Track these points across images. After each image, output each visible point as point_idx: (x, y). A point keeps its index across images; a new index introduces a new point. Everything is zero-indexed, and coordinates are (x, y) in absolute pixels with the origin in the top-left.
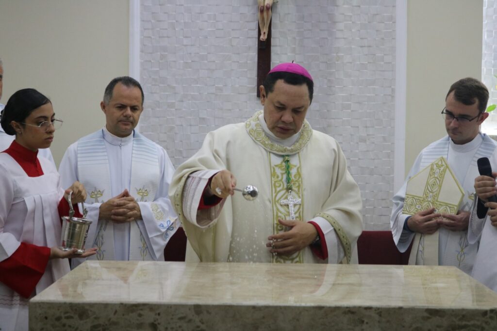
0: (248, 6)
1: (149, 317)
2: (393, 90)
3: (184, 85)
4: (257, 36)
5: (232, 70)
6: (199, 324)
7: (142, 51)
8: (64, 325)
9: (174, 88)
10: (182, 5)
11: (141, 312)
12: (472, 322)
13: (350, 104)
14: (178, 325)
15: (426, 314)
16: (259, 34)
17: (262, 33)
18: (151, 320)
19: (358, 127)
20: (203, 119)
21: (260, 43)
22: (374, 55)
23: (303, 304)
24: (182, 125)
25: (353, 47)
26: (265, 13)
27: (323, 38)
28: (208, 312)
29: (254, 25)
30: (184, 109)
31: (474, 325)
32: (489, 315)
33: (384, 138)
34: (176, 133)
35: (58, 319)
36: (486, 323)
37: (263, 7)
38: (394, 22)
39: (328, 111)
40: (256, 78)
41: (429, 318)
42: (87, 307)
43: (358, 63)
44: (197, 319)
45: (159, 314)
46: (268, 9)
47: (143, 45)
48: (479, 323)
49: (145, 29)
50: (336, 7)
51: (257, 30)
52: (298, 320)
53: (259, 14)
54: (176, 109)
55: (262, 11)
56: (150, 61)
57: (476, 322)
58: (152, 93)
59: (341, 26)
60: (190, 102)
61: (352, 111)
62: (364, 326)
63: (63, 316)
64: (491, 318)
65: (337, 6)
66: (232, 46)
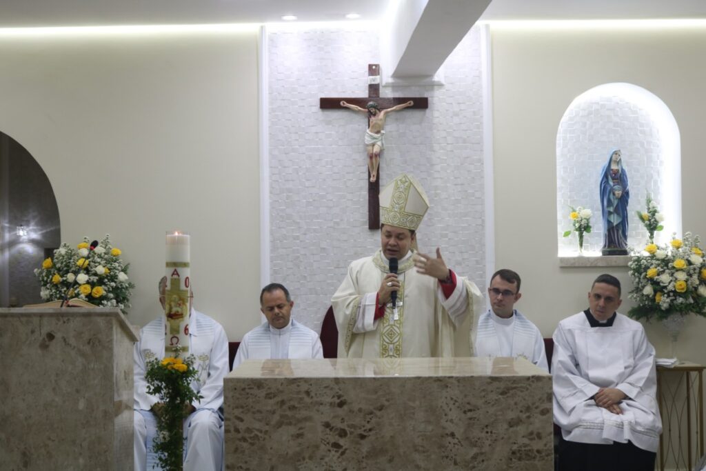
0: (359, 152)
1: (304, 387)
2: (483, 221)
3: (308, 221)
4: (367, 177)
5: (347, 207)
6: (338, 391)
7: (271, 193)
8: (248, 394)
9: (298, 223)
10: (304, 153)
11: (299, 383)
12: (519, 385)
13: (447, 234)
14: (324, 391)
15: (489, 380)
16: (370, 176)
17: (372, 175)
18: (306, 389)
19: (454, 253)
20: (324, 249)
21: (371, 184)
22: (466, 191)
23: (407, 376)
24: (305, 255)
25: (448, 185)
26: (374, 159)
27: (422, 179)
28: (344, 383)
29: (365, 169)
30: (307, 241)
31: (521, 387)
32: (531, 379)
33: (477, 261)
34: (301, 262)
35: (244, 389)
36: (530, 385)
37: (372, 154)
38: (483, 164)
39: (429, 239)
40: (368, 213)
41: (491, 383)
42: (263, 381)
43: (453, 198)
44: (336, 387)
45: (311, 385)
46: (376, 156)
47: (272, 187)
48: (525, 385)
49: (273, 174)
50: (433, 153)
51: (367, 173)
52: (404, 386)
53: (369, 159)
54: (301, 241)
55: (371, 158)
56: (278, 201)
57: (522, 385)
58: (280, 228)
59: (438, 168)
60: (312, 234)
61: (449, 239)
62: (449, 389)
63: (247, 387)
64: (533, 381)
65: (434, 151)
66: (347, 187)
